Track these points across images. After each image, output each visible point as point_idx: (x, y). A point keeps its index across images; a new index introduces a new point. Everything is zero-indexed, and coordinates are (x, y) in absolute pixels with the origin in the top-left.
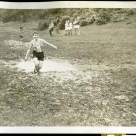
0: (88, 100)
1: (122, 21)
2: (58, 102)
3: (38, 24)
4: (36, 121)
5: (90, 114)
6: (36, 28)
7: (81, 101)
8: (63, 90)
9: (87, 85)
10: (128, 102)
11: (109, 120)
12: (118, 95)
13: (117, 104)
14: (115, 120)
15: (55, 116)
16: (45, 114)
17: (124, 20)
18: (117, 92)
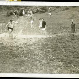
0: (32, 52)
2: (17, 53)
4: (5, 62)
5: (32, 58)
9: (32, 45)
10: (51, 52)
11: (41, 60)
13: (46, 53)
14: (44, 60)
15: (15, 59)
16: (10, 59)
18: (47, 48)
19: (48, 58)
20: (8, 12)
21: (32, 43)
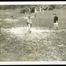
0: (45, 47)
1: (61, 8)
2: (30, 49)
3: (20, 10)
4: (19, 58)
5: (46, 54)
6: (19, 12)
7: (42, 47)
8: (33, 42)
9: (44, 40)
10: (65, 48)
11: (56, 57)
12: (60, 44)
13: (60, 49)
14: (59, 57)
15: (29, 55)
16: (24, 55)
17: (62, 8)
18: (59, 43)
19: (63, 54)
20: (21, 10)
21: (44, 38)
